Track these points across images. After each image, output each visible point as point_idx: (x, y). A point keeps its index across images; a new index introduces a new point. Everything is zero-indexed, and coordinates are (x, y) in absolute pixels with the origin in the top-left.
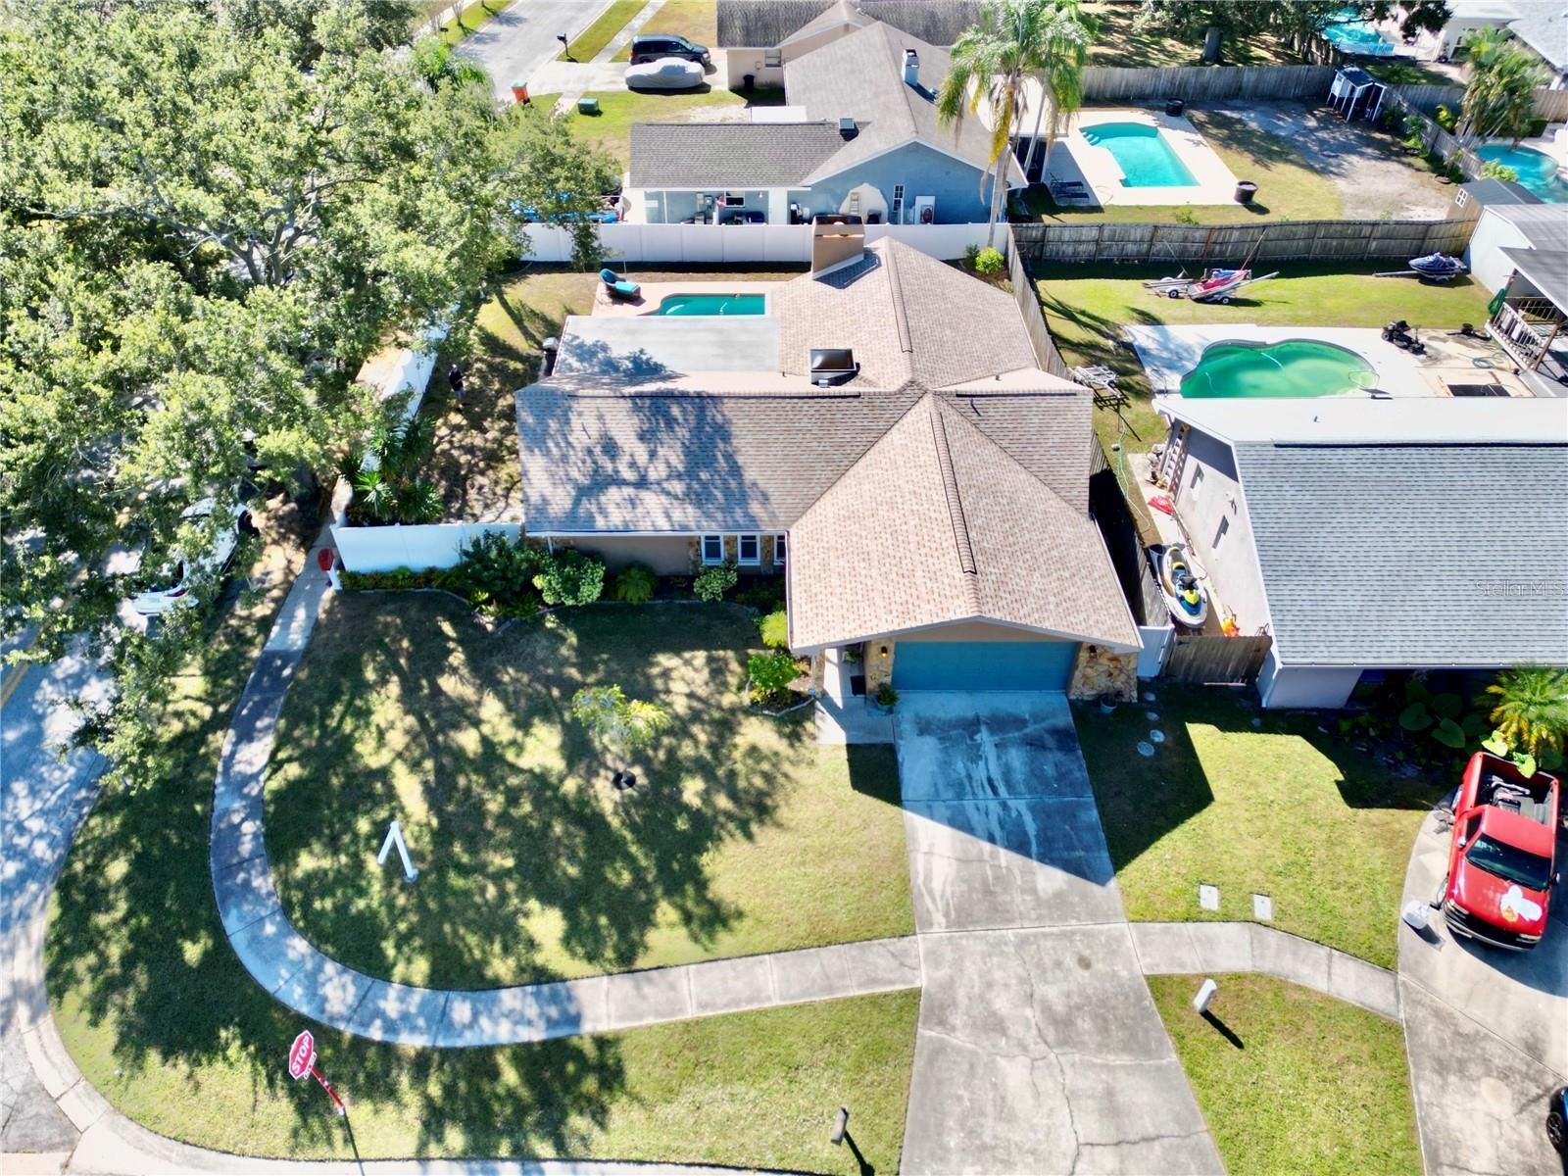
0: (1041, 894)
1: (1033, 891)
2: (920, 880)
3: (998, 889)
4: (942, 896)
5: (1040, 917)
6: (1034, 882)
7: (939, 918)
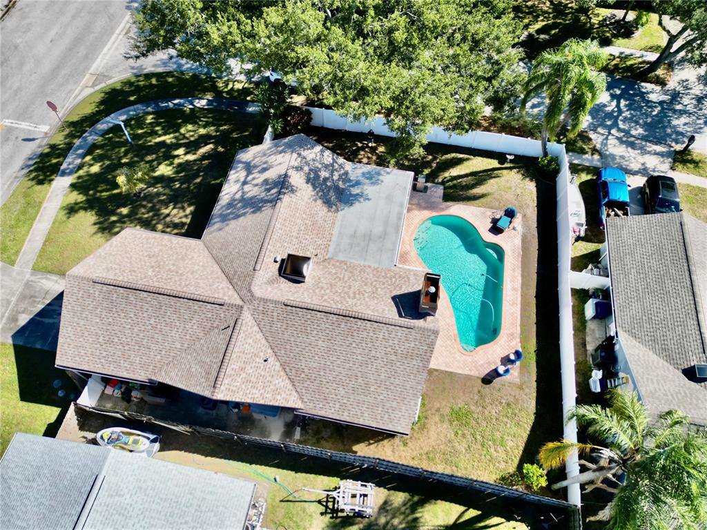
0: (20, 315)
1: (23, 312)
2: (48, 276)
3: (31, 300)
4: (39, 282)
5: (13, 311)
6: (26, 314)
7: (32, 278)
